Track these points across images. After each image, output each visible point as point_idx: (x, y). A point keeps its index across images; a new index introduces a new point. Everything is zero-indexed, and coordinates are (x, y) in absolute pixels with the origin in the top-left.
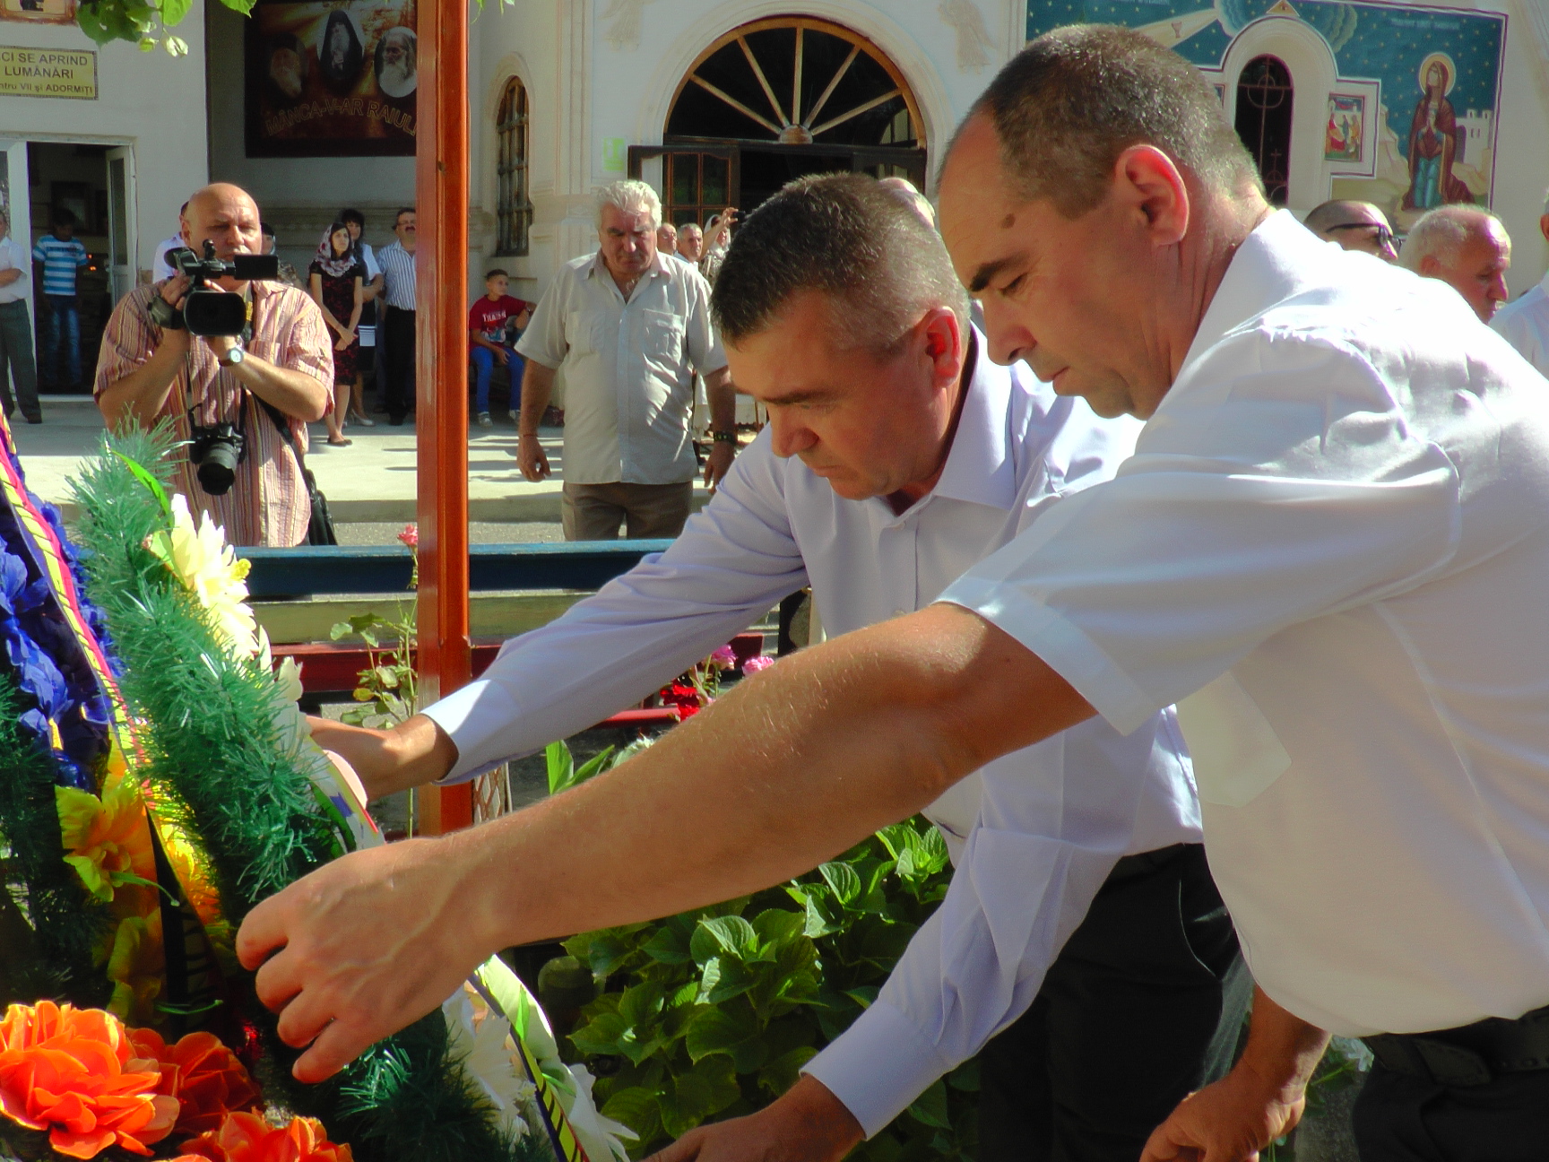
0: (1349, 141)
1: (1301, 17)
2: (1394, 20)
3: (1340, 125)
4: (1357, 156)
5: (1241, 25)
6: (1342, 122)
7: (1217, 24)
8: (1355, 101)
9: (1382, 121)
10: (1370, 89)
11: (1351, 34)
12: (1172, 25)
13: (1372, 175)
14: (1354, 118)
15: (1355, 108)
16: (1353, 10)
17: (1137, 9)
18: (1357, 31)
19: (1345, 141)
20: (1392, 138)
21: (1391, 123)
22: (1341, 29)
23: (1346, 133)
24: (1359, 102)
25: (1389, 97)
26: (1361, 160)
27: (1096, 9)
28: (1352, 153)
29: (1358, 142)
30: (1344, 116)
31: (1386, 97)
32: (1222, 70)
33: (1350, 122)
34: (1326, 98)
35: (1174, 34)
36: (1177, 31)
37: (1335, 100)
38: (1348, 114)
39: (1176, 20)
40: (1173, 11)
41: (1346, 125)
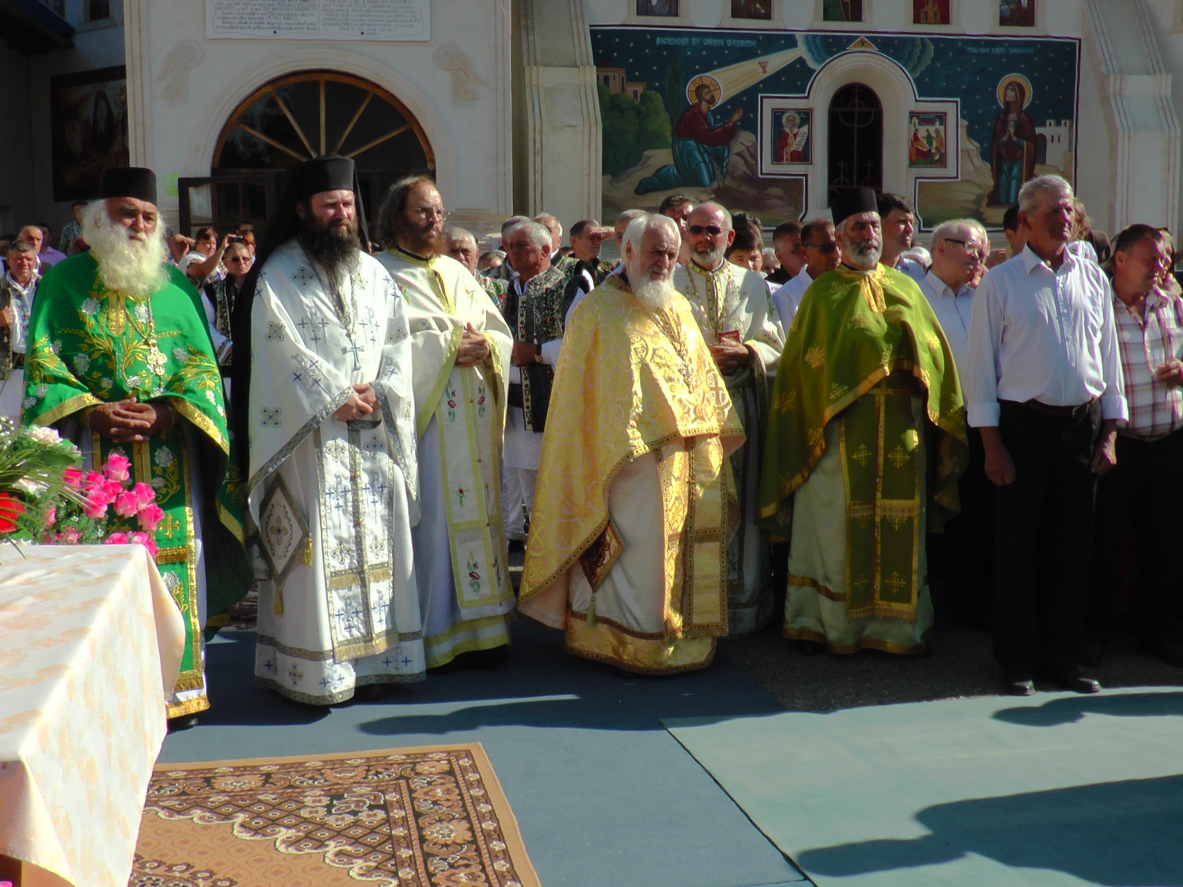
0: (933, 151)
1: (880, 51)
2: (970, 49)
3: (924, 138)
4: (942, 162)
5: (824, 60)
6: (925, 134)
7: (801, 60)
8: (937, 117)
9: (962, 133)
10: (950, 108)
11: (929, 62)
12: (760, 63)
13: (957, 178)
14: (937, 131)
15: (938, 123)
16: (929, 42)
17: (726, 52)
18: (934, 60)
19: (930, 151)
20: (973, 146)
21: (971, 133)
22: (919, 59)
23: (930, 144)
24: (942, 118)
25: (967, 112)
26: (945, 167)
27: (689, 53)
28: (938, 161)
29: (943, 151)
30: (928, 130)
31: (965, 112)
32: (807, 97)
33: (934, 135)
34: (907, 116)
35: (761, 70)
36: (764, 68)
37: (918, 118)
38: (932, 129)
39: (762, 59)
40: (759, 52)
41: (929, 138)
